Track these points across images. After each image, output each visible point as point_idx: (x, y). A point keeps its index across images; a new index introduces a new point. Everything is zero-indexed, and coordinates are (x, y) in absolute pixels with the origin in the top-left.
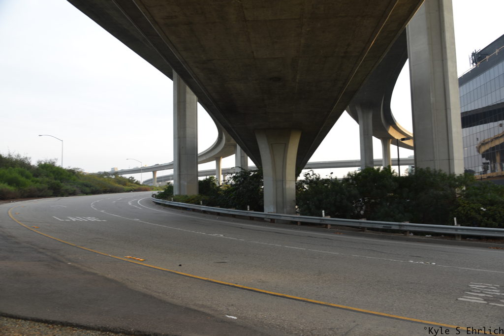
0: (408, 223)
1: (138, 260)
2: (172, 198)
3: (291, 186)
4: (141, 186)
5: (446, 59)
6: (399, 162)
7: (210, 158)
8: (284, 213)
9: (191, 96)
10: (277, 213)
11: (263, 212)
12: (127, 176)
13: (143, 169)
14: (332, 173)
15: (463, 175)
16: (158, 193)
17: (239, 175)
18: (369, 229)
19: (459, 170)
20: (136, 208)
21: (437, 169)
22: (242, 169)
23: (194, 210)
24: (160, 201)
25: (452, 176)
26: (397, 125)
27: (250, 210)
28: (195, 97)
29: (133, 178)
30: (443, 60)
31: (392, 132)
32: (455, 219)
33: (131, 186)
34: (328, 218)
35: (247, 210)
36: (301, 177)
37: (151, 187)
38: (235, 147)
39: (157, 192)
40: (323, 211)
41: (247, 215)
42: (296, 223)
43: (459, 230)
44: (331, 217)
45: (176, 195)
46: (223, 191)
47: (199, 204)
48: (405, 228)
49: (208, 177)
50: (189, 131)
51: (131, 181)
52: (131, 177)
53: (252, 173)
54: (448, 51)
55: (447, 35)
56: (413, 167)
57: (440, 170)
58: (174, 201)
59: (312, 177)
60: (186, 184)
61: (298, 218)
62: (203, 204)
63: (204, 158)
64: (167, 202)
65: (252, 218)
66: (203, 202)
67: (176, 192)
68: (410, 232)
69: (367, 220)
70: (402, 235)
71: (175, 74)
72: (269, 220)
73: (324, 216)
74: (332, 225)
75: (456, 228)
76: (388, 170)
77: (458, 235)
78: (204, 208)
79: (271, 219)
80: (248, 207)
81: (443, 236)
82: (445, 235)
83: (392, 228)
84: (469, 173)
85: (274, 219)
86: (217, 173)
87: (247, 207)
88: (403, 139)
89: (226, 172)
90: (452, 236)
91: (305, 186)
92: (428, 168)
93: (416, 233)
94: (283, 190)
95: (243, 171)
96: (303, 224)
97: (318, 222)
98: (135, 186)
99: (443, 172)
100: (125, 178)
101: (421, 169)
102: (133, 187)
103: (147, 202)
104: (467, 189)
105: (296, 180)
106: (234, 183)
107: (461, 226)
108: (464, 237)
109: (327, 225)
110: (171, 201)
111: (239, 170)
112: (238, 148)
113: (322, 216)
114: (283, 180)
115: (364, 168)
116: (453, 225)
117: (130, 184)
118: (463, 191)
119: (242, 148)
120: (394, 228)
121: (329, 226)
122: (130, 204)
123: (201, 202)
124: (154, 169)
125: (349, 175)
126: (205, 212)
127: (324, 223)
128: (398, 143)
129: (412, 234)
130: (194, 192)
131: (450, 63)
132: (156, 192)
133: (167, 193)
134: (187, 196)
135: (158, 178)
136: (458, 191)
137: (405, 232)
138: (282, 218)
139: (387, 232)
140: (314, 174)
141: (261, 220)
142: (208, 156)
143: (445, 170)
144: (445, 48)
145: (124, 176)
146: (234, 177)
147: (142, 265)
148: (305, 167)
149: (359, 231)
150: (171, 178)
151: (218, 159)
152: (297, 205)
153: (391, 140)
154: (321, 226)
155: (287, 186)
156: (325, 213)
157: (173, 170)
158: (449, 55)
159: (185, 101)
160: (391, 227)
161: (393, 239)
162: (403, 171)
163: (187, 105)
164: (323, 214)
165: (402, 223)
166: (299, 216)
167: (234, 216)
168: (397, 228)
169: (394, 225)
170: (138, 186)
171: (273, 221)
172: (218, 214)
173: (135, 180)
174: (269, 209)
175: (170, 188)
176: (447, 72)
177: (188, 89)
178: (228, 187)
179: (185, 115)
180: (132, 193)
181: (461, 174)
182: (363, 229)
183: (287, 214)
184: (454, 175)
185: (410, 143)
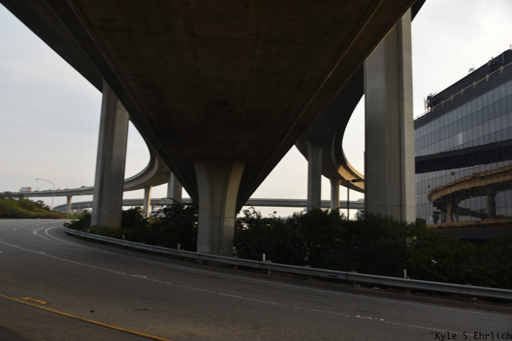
0: (355, 273)
1: (39, 303)
2: (89, 230)
3: (229, 223)
4: (51, 213)
5: (403, 100)
6: (348, 205)
7: (137, 185)
8: (219, 255)
9: (122, 112)
10: (211, 254)
11: (196, 251)
12: (35, 199)
13: (55, 193)
14: (275, 212)
15: (415, 224)
16: (71, 222)
17: (170, 207)
18: (313, 277)
19: (410, 218)
20: (42, 238)
21: (389, 215)
22: (174, 201)
23: (114, 245)
24: (73, 231)
25: (403, 224)
26: (348, 165)
27: (181, 248)
28: (127, 115)
29: (42, 202)
30: (399, 101)
31: (342, 172)
32: (405, 270)
33: (39, 211)
34: (269, 262)
35: (177, 248)
36: (241, 215)
37: (64, 214)
38: (169, 175)
39: (71, 220)
40: (264, 255)
41: (177, 254)
42: (232, 266)
43: (409, 284)
44: (273, 262)
45: (94, 226)
46: (151, 224)
47: (121, 238)
48: (352, 279)
49: (134, 207)
50: (116, 151)
51: (40, 205)
52: (39, 201)
53: (186, 206)
54: (405, 91)
55: (405, 75)
56: (362, 211)
57: (391, 217)
58: (91, 233)
59: (253, 215)
60: (107, 213)
61: (235, 260)
62: (126, 239)
63: (131, 185)
64: (82, 234)
65: (182, 259)
66: (125, 236)
67: (94, 223)
68: (358, 283)
69: (312, 267)
70: (349, 285)
71: (106, 85)
72: (202, 262)
73: (264, 260)
74: (273, 271)
75: (406, 280)
76: (336, 212)
77: (408, 289)
78: (126, 243)
79: (205, 261)
80: (179, 245)
81: (391, 289)
82: (394, 287)
83: (339, 278)
84: (420, 222)
85: (208, 261)
86: (145, 203)
87: (177, 245)
88: (354, 181)
89: (155, 203)
90: (401, 290)
91: (245, 226)
92: (379, 214)
93: (363, 284)
94: (221, 227)
95: (175, 203)
96: (241, 268)
97: (258, 266)
98: (43, 212)
99: (394, 219)
100: (31, 202)
101: (372, 214)
102: (41, 213)
103: (58, 232)
104: (418, 239)
105: (235, 218)
106: (164, 216)
107: (411, 278)
108: (414, 291)
109: (267, 270)
110: (87, 232)
111: (171, 202)
112: (172, 176)
113: (262, 260)
114: (221, 217)
115: (311, 209)
116: (403, 277)
117: (37, 209)
118: (414, 241)
119: (176, 176)
120: (340, 277)
121: (269, 273)
122: (35, 232)
123: (123, 236)
124: (69, 193)
125: (294, 215)
126: (126, 248)
127: (264, 268)
128: (349, 185)
129: (359, 285)
130: (116, 224)
131: (406, 105)
132: (69, 221)
133: (83, 222)
134: (106, 228)
135: (73, 204)
136: (408, 240)
137: (351, 283)
138: (217, 260)
139: (332, 282)
140: (255, 212)
141: (193, 261)
142: (136, 183)
143: (396, 217)
144: (402, 88)
145: (31, 199)
146: (165, 209)
147: (44, 309)
148: (247, 203)
149: (302, 279)
150: (89, 205)
151: (148, 187)
152: (235, 246)
153: (340, 180)
154: (261, 272)
155: (226, 224)
156: (266, 256)
157: (92, 196)
158: (406, 96)
159: (114, 118)
160: (337, 276)
161: (339, 290)
162: (352, 215)
163: (117, 123)
164: (264, 258)
165: (350, 273)
166: (236, 258)
167: (161, 255)
168: (343, 278)
169: (341, 274)
170: (47, 212)
171: (206, 263)
172: (143, 251)
173: (44, 205)
174: (203, 249)
175: (87, 217)
176: (403, 113)
177: (120, 105)
178: (156, 220)
179: (113, 134)
180: (38, 221)
181: (412, 223)
182: (306, 277)
183: (223, 255)
184: (406, 223)
185: (361, 185)
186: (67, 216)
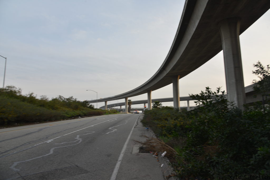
7: (143, 91)
37: (104, 110)
63: (139, 91)
86: (148, 102)
98: (87, 110)
124: (106, 100)
135: (108, 105)
151: (149, 92)
186: (106, 111)
